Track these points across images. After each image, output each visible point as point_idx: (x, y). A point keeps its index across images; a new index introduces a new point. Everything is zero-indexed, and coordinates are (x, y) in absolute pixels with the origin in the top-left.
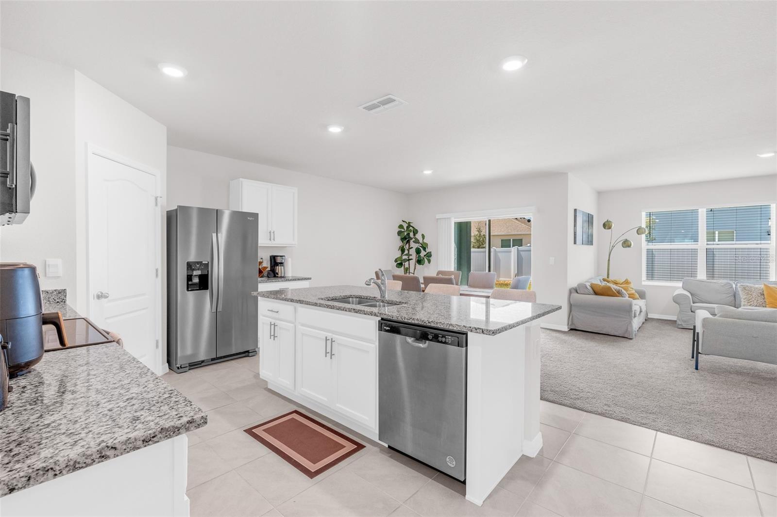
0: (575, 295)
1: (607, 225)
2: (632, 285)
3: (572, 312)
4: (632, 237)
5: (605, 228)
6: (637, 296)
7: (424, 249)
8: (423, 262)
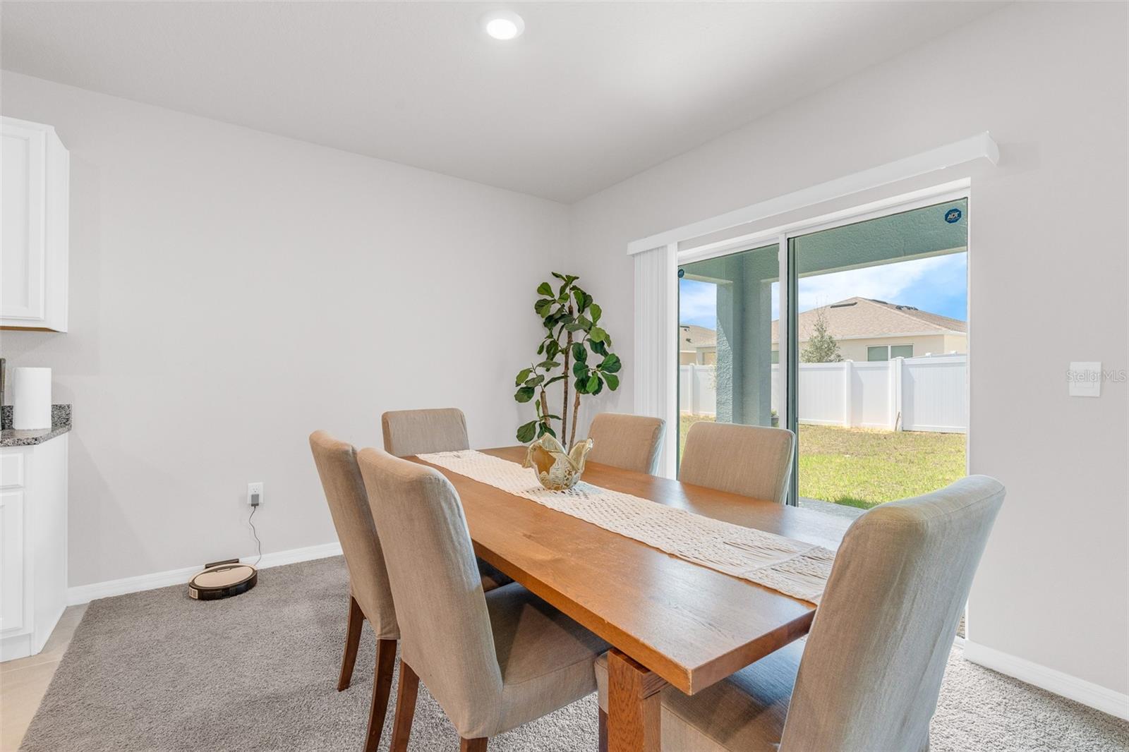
7: (599, 347)
8: (592, 385)
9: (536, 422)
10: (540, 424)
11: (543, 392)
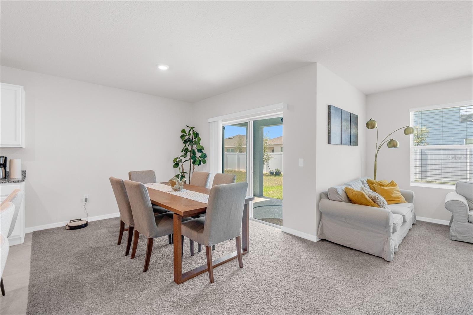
0: (325, 201)
1: (370, 125)
2: (398, 188)
3: (323, 221)
4: (399, 137)
5: (368, 128)
6: (403, 199)
7: (200, 151)
8: (197, 162)
9: (179, 174)
10: (181, 175)
11: (182, 165)
